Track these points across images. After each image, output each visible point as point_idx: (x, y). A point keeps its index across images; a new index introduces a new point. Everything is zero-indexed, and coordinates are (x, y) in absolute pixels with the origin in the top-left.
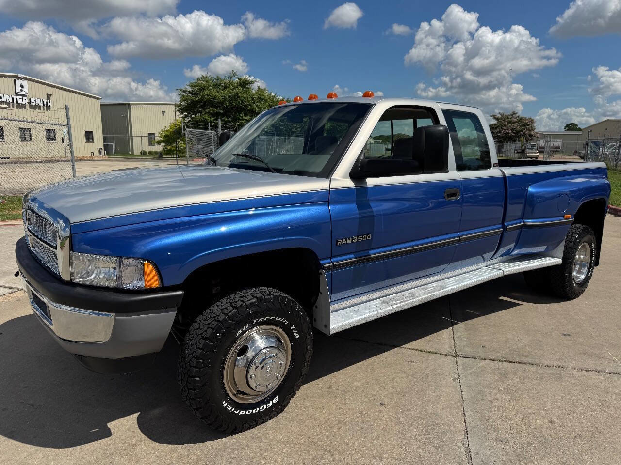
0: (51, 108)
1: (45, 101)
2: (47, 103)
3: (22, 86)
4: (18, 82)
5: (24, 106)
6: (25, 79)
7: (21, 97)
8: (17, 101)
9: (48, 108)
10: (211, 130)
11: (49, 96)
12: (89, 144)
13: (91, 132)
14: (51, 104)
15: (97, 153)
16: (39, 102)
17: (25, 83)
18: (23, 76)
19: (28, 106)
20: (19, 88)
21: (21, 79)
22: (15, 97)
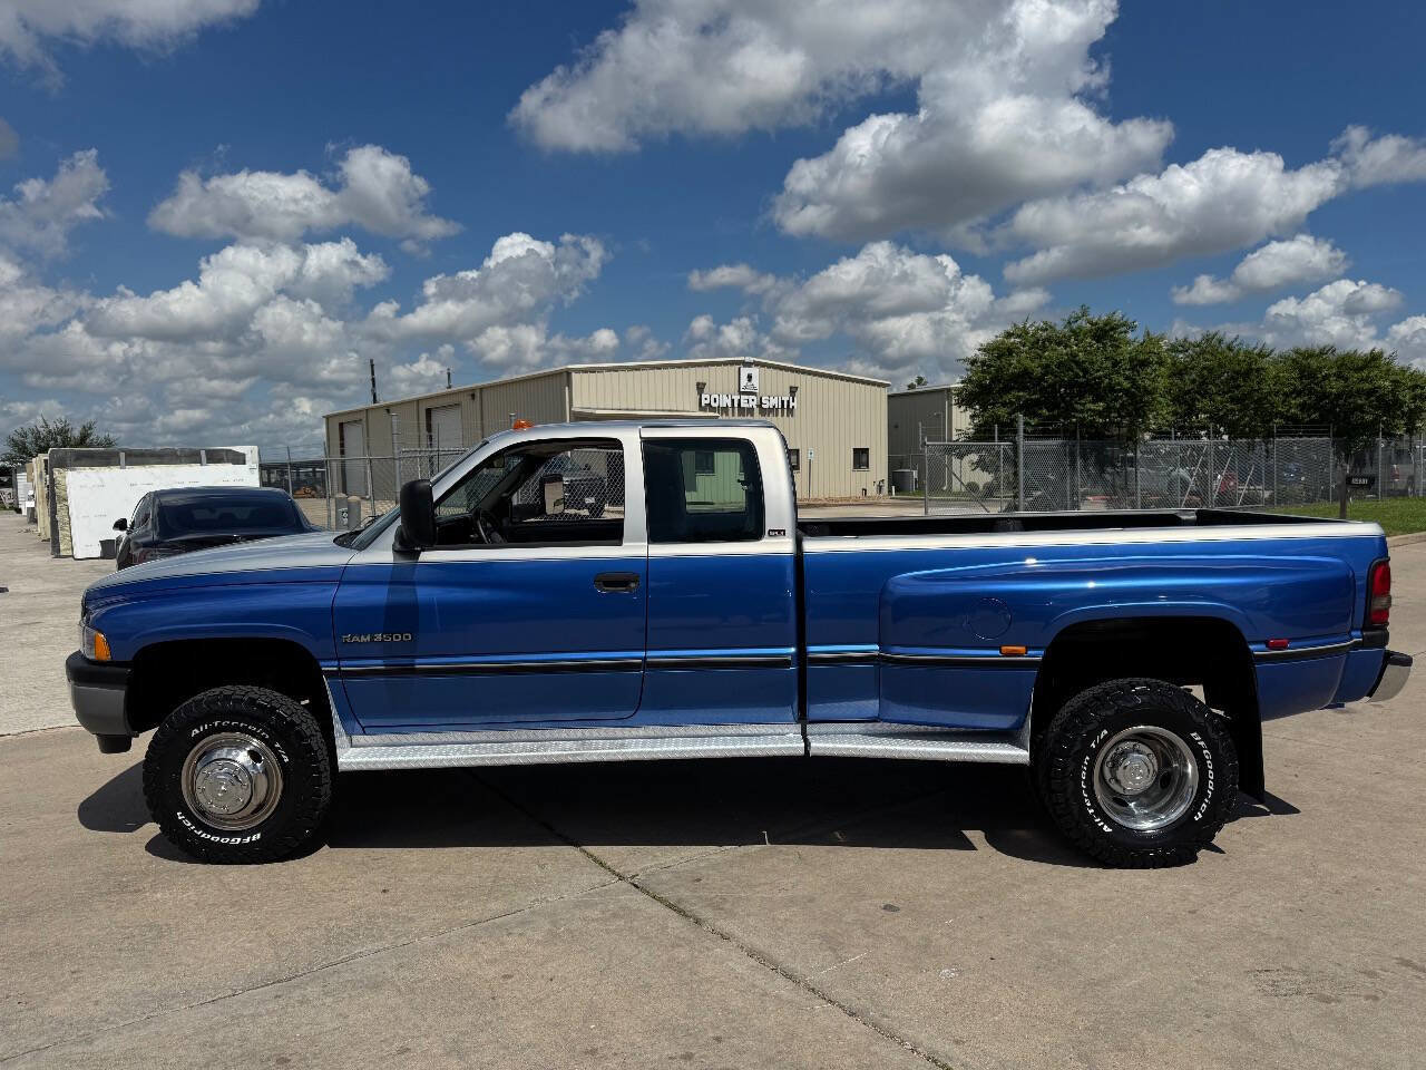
0: (796, 412)
1: (785, 399)
2: (788, 402)
3: (750, 377)
4: (745, 371)
5: (750, 411)
6: (757, 364)
7: (746, 397)
8: (739, 404)
9: (791, 411)
10: (1001, 439)
11: (793, 391)
12: (861, 474)
13: (866, 451)
14: (795, 404)
15: (872, 491)
16: (774, 402)
17: (755, 371)
18: (752, 359)
19: (757, 410)
20: (744, 381)
21: (749, 365)
22: (736, 398)
